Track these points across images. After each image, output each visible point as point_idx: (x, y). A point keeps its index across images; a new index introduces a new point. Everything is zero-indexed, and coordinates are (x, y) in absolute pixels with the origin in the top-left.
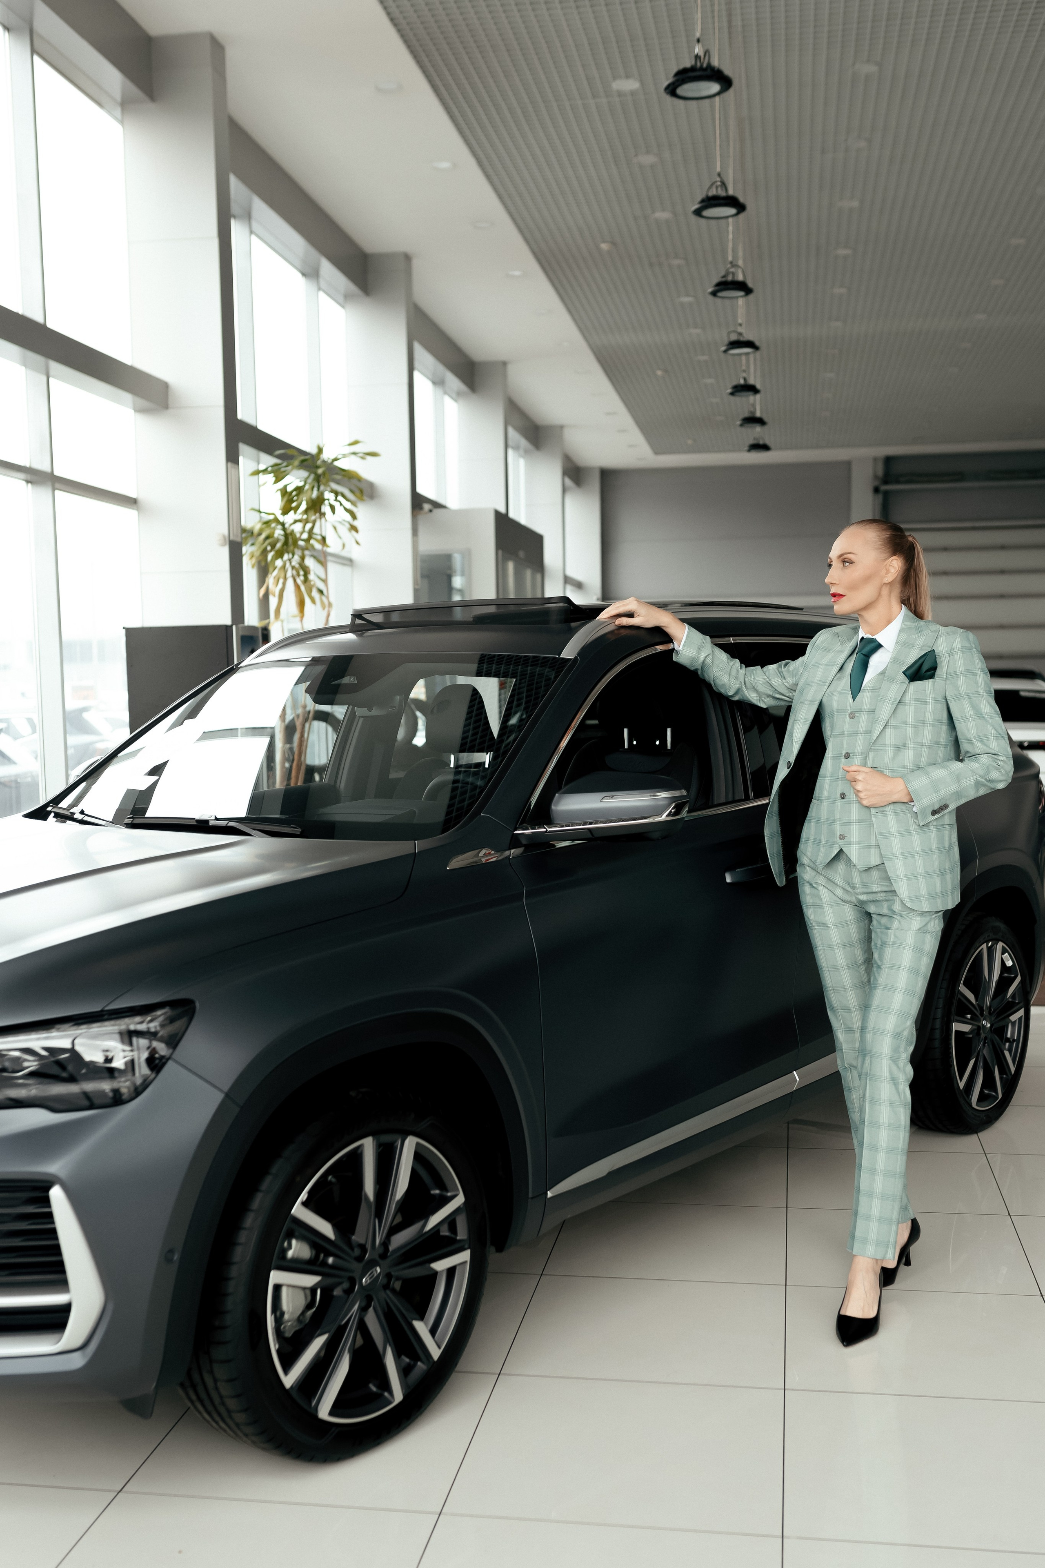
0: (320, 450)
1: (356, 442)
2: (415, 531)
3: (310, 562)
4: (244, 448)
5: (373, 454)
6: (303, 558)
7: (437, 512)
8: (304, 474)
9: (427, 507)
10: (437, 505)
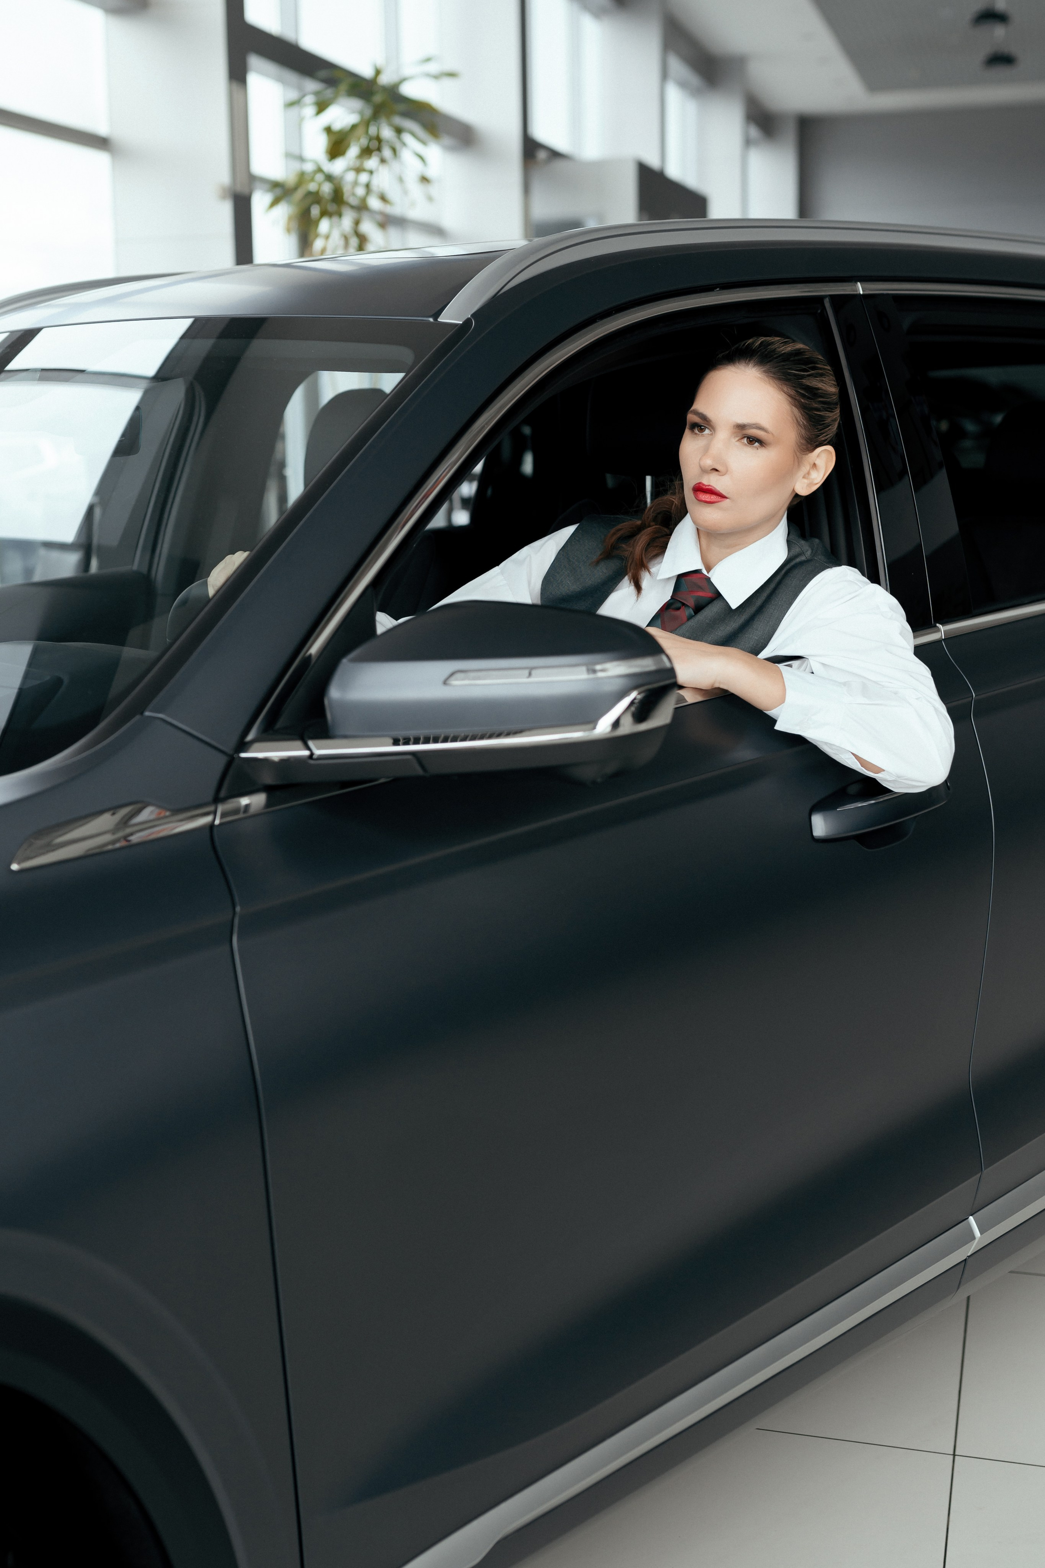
0: (378, 72)
1: (428, 60)
2: (526, 189)
3: (368, 227)
4: (255, 62)
5: (452, 75)
6: (357, 223)
7: (559, 164)
8: (356, 104)
9: (542, 155)
10: (555, 155)
